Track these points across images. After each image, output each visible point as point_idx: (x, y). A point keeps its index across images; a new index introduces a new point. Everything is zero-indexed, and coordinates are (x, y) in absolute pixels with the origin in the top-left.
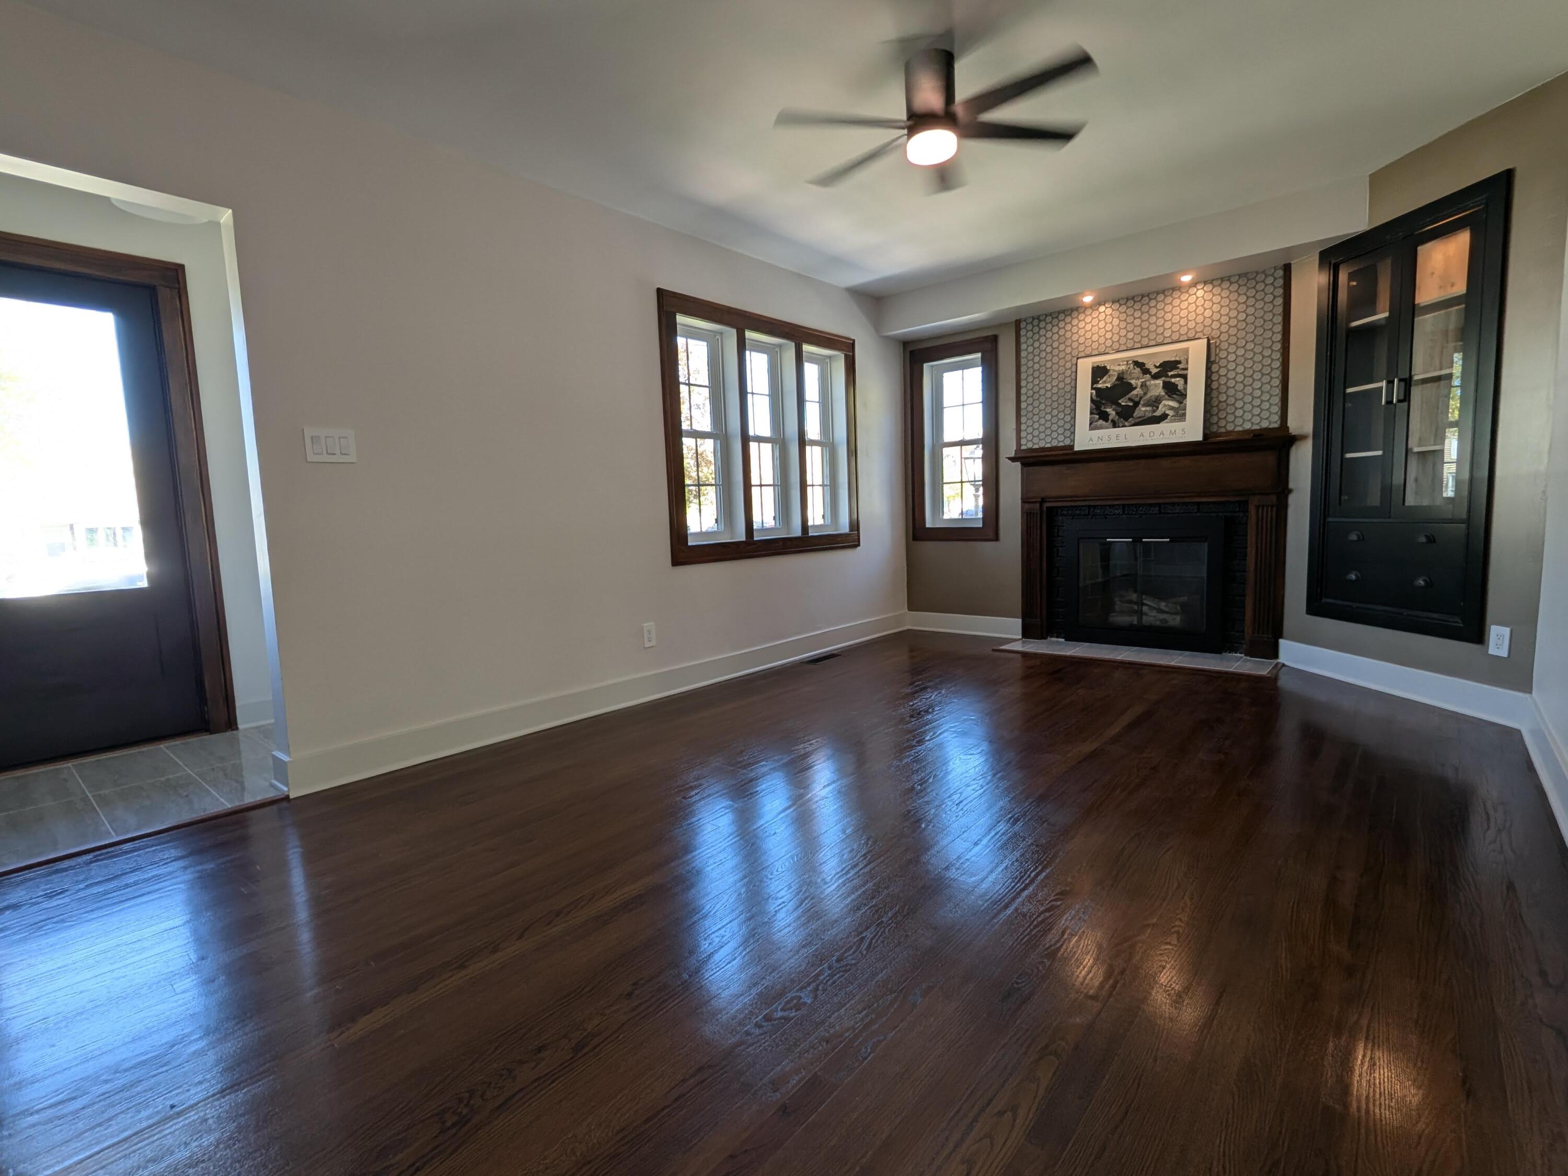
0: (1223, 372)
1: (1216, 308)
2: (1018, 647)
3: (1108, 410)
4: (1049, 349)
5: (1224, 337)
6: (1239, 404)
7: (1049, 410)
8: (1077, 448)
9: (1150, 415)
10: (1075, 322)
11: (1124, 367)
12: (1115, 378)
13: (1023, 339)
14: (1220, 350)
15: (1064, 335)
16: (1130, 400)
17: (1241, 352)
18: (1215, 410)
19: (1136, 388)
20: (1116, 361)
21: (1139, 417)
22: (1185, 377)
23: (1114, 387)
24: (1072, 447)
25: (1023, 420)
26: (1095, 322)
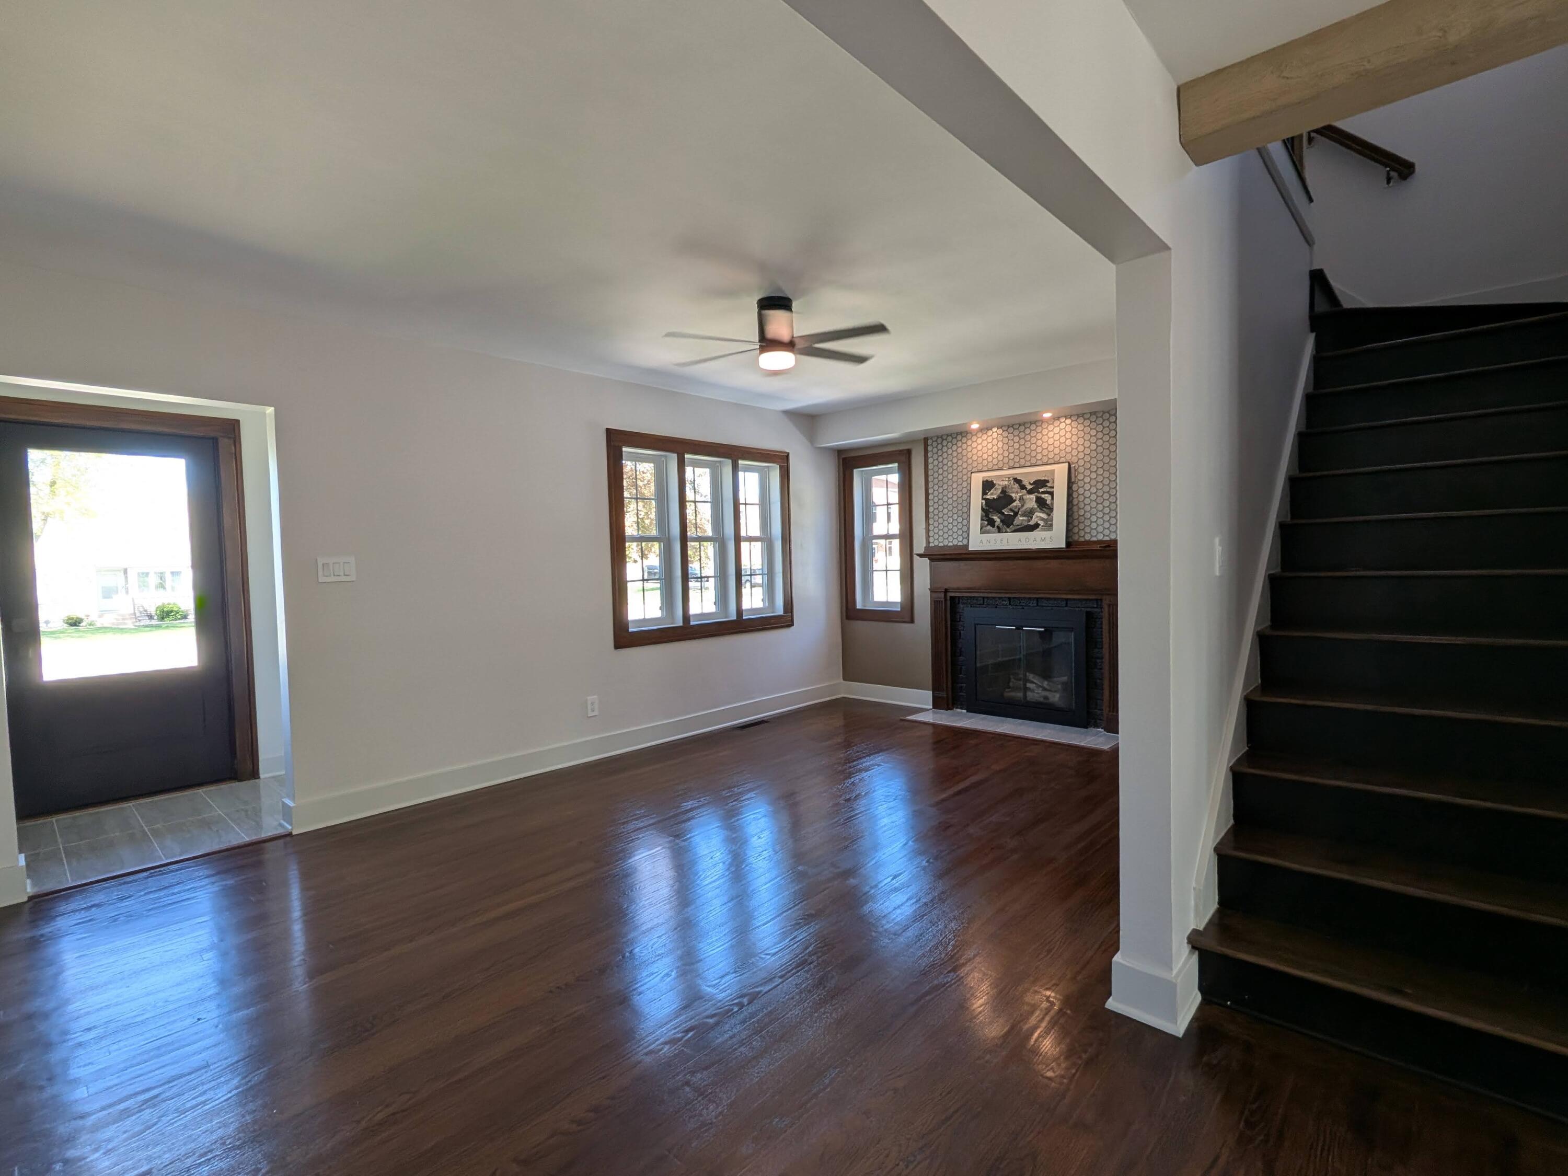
0: (1081, 491)
1: (1075, 438)
2: (928, 717)
3: (994, 518)
4: (950, 464)
5: (1081, 463)
6: (1094, 518)
7: (950, 514)
8: (971, 548)
9: (1026, 524)
10: (969, 442)
11: (1006, 483)
12: (1000, 491)
13: (930, 454)
14: (1079, 473)
15: (961, 453)
16: (1011, 510)
17: (1094, 476)
18: (1076, 523)
19: (1015, 500)
20: (1002, 477)
21: (1018, 525)
22: (1052, 494)
23: (999, 498)
24: (967, 546)
25: (931, 521)
26: (984, 443)
